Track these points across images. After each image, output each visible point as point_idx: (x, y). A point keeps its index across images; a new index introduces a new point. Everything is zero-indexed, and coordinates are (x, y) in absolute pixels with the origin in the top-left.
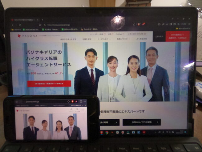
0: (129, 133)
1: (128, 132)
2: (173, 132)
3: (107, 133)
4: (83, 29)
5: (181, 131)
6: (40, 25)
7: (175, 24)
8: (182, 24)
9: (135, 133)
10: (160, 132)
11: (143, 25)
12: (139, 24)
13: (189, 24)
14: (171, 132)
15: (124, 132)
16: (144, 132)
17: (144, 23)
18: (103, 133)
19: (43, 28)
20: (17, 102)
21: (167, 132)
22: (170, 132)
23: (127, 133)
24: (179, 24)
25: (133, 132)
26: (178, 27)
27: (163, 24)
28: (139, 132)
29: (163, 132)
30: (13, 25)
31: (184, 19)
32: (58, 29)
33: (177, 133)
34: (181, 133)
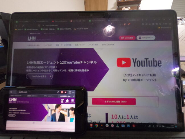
0: (119, 127)
1: (118, 125)
2: (163, 126)
3: (97, 126)
4: (76, 29)
5: (171, 125)
6: (39, 26)
7: (157, 24)
8: (163, 24)
9: (125, 126)
10: (150, 126)
11: (129, 25)
12: (125, 24)
13: (170, 24)
14: (162, 127)
15: (113, 125)
16: (134, 126)
17: (130, 24)
18: (93, 125)
19: (42, 28)
20: (11, 92)
21: (157, 126)
22: (160, 126)
23: (117, 127)
24: (160, 24)
25: (123, 126)
26: (160, 26)
27: (147, 24)
28: (128, 126)
29: (153, 126)
30: (16, 26)
31: (164, 19)
32: (54, 29)
33: (167, 127)
34: (171, 127)
